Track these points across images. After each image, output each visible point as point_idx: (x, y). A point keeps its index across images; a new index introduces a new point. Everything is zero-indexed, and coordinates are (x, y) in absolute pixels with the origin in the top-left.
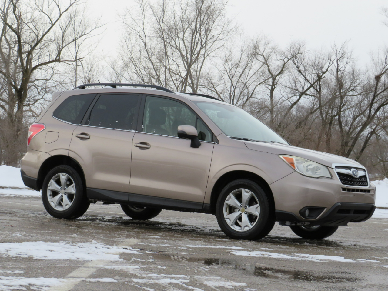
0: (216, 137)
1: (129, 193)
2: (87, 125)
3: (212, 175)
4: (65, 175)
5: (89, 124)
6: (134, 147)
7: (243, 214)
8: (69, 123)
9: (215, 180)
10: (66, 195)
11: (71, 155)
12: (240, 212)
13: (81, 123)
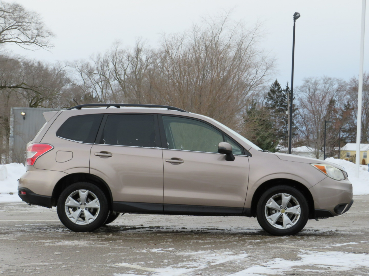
0: (248, 151)
1: (163, 204)
2: (103, 144)
3: (251, 183)
4: (85, 191)
5: (105, 143)
6: (165, 163)
7: (284, 214)
8: (80, 142)
9: (256, 188)
10: (87, 210)
11: (92, 172)
12: (280, 213)
13: (95, 142)
